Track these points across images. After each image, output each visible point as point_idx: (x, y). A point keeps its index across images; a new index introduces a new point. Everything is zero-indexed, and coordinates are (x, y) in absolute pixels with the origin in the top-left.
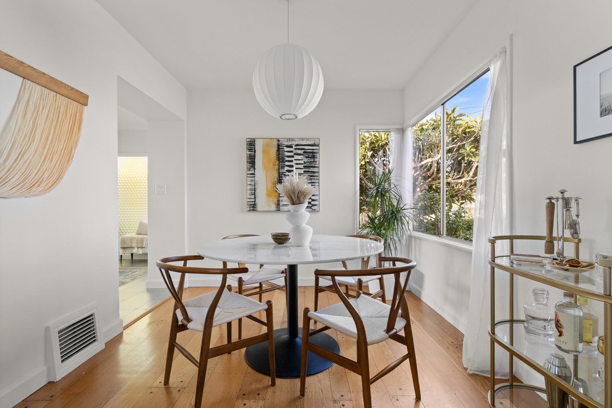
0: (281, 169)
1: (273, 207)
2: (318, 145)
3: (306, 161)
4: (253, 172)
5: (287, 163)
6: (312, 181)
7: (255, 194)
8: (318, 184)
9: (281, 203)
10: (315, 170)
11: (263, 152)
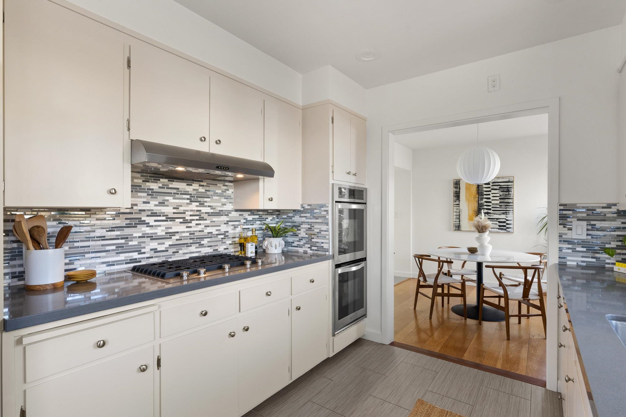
0: (480, 201)
1: (473, 228)
2: (512, 182)
3: (501, 194)
4: (458, 203)
5: (485, 196)
6: (507, 209)
7: (459, 219)
8: (512, 212)
10: (510, 201)
11: (466, 189)
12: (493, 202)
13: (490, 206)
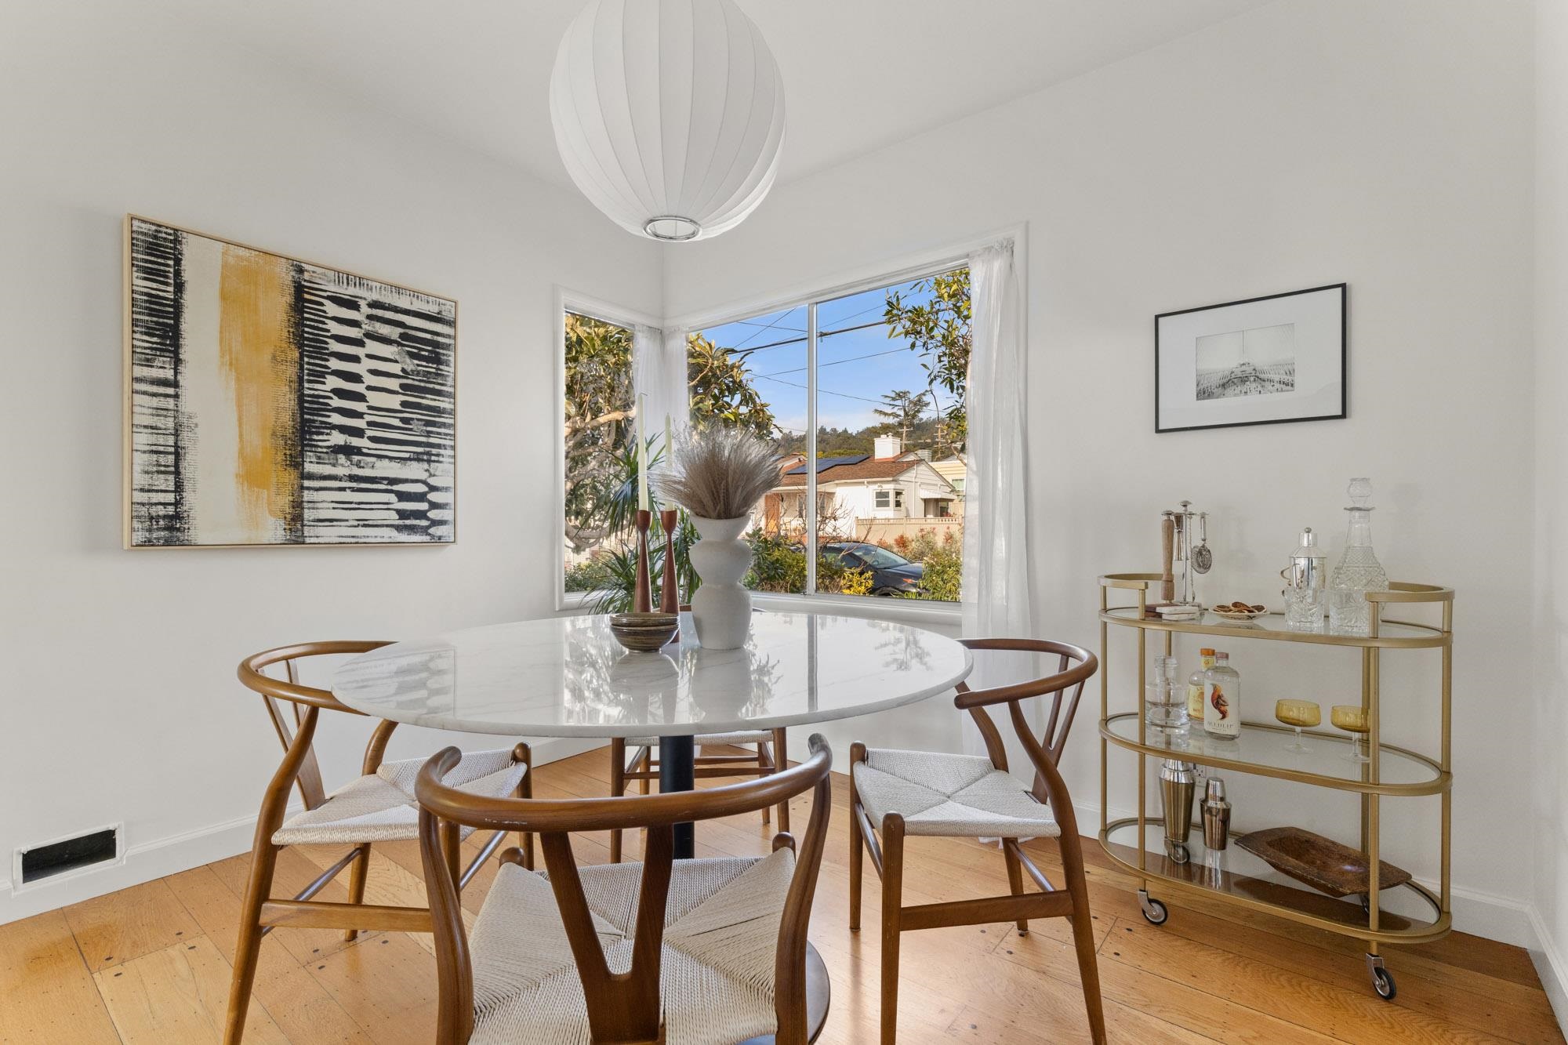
0: (310, 381)
1: (274, 529)
2: (452, 323)
3: (409, 368)
4: (169, 374)
5: (334, 364)
7: (177, 473)
8: (451, 453)
9: (308, 515)
11: (224, 297)
12: (374, 398)
13: (360, 415)
